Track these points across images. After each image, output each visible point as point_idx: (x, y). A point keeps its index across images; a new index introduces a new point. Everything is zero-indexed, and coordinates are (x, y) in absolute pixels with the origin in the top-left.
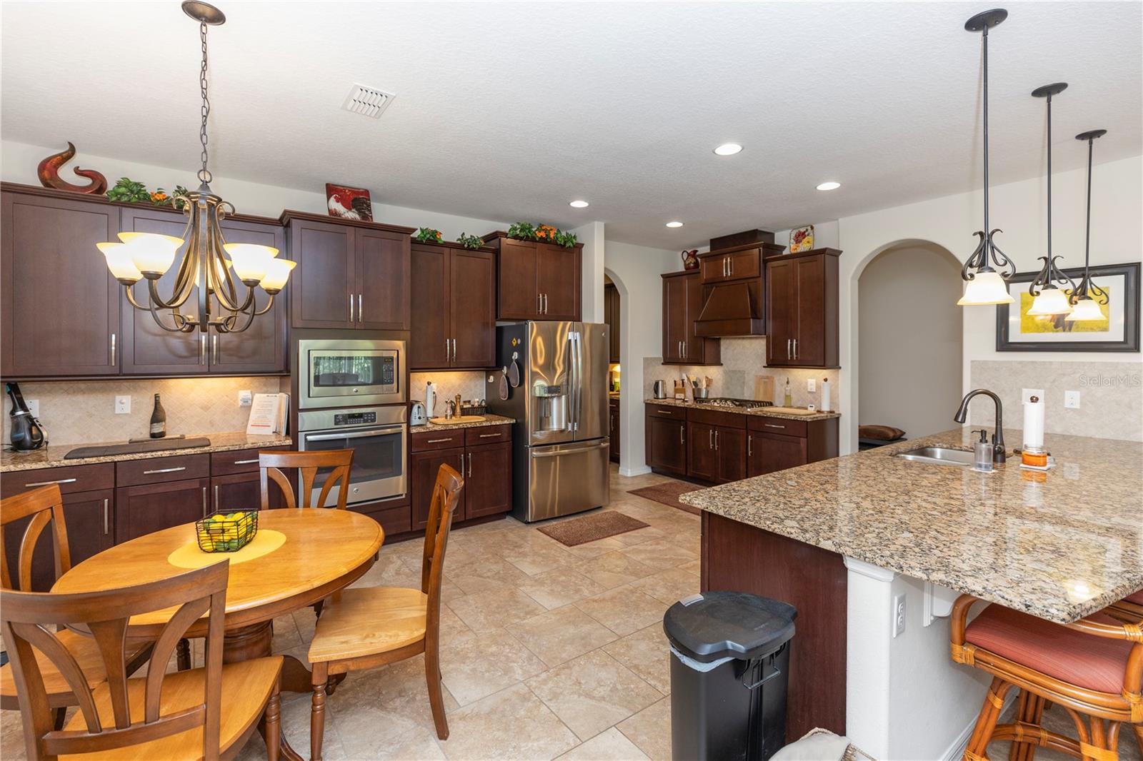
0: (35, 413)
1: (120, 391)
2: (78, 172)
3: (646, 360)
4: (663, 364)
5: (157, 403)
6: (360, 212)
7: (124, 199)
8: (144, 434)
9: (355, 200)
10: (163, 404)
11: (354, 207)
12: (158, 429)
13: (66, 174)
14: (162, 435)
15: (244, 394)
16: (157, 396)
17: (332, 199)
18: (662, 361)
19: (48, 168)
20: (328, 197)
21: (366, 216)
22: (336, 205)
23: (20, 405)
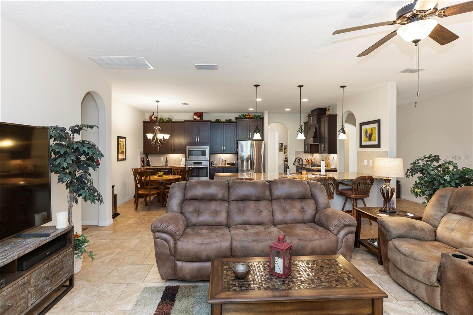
0: (150, 160)
1: (161, 156)
2: (155, 117)
3: (296, 152)
4: (304, 153)
5: (166, 159)
6: (200, 118)
7: (160, 121)
8: (165, 165)
9: (200, 115)
10: (168, 159)
11: (199, 117)
12: (167, 164)
13: (153, 118)
14: (167, 165)
15: (181, 158)
16: (166, 158)
17: (195, 116)
18: (304, 152)
19: (151, 117)
20: (194, 116)
21: (202, 119)
22: (195, 117)
23: (148, 158)
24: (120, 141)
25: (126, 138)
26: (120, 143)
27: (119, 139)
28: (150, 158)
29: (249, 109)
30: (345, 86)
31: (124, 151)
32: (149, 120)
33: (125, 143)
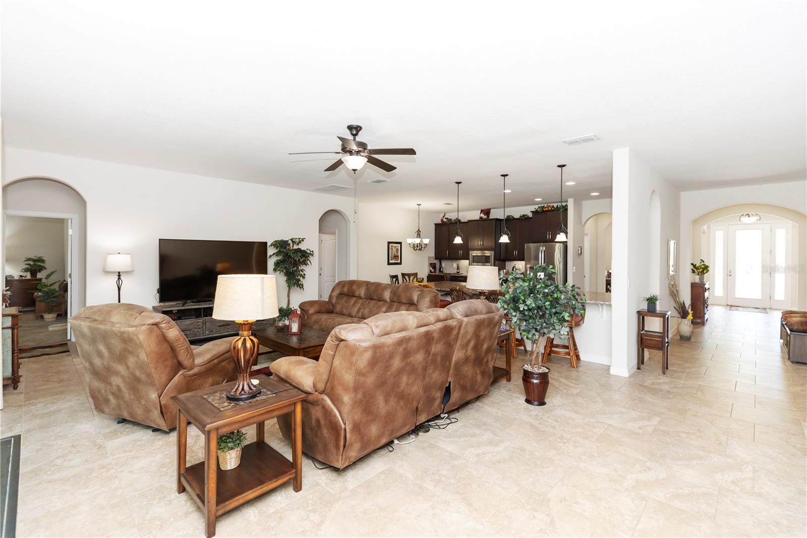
1: (453, 262)
7: (449, 223)
9: (486, 213)
11: (486, 215)
12: (458, 271)
13: (444, 219)
16: (458, 265)
20: (481, 213)
21: (488, 217)
22: (482, 215)
23: (441, 264)
24: (392, 246)
25: (401, 243)
26: (392, 249)
27: (390, 245)
28: (443, 265)
29: (536, 200)
30: (564, 166)
31: (398, 256)
32: (441, 222)
33: (399, 248)
